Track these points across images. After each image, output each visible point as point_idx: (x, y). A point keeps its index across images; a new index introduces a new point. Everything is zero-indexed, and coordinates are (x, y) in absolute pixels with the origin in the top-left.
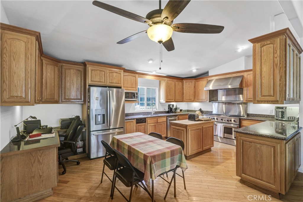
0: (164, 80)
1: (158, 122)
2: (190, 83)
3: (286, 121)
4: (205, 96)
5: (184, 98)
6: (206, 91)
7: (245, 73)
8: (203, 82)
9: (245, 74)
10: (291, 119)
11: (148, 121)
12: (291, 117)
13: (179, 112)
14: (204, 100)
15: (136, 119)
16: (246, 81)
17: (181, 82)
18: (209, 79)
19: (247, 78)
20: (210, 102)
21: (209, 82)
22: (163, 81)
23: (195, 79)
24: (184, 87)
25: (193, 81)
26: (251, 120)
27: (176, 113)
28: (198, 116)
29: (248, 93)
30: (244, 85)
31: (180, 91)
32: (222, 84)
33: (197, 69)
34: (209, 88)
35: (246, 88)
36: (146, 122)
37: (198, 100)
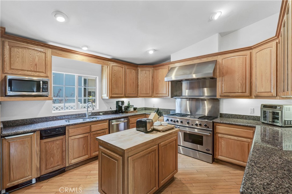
0: (108, 65)
1: (93, 130)
2: (147, 72)
3: (281, 127)
4: (165, 89)
5: (139, 92)
6: (168, 82)
7: (219, 56)
8: (163, 71)
9: (219, 58)
10: (288, 124)
11: (70, 131)
12: (288, 121)
13: (132, 112)
14: (165, 95)
15: (40, 131)
16: (221, 68)
17: (135, 70)
18: (171, 66)
19: (222, 64)
20: (172, 97)
21: (171, 70)
22: (106, 66)
23: (153, 67)
24: (139, 77)
25: (151, 69)
26: (229, 124)
27: (127, 112)
28: (152, 122)
29: (223, 85)
30: (218, 74)
31: (133, 83)
32: (188, 72)
33: (155, 50)
34: (171, 78)
35: (221, 78)
36: (67, 133)
37: (157, 95)
